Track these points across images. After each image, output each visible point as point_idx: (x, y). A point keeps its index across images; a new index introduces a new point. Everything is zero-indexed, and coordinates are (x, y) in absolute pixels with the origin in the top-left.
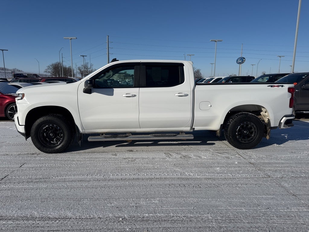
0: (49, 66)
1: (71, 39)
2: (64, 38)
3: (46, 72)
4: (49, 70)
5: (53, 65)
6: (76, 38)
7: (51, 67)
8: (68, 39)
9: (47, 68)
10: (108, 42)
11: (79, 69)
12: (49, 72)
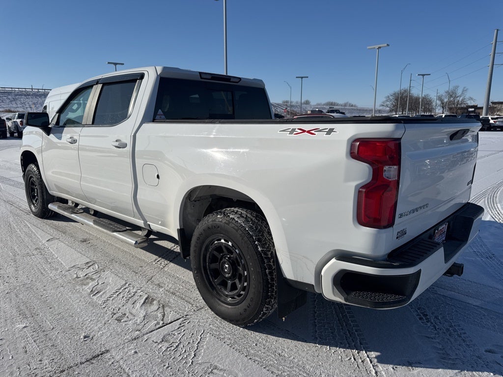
0: (388, 97)
1: (380, 48)
2: (368, 47)
3: (383, 106)
4: (388, 103)
5: (395, 94)
6: (388, 45)
7: (391, 98)
8: (374, 48)
9: (385, 99)
10: (496, 41)
11: (440, 99)
12: (387, 106)
